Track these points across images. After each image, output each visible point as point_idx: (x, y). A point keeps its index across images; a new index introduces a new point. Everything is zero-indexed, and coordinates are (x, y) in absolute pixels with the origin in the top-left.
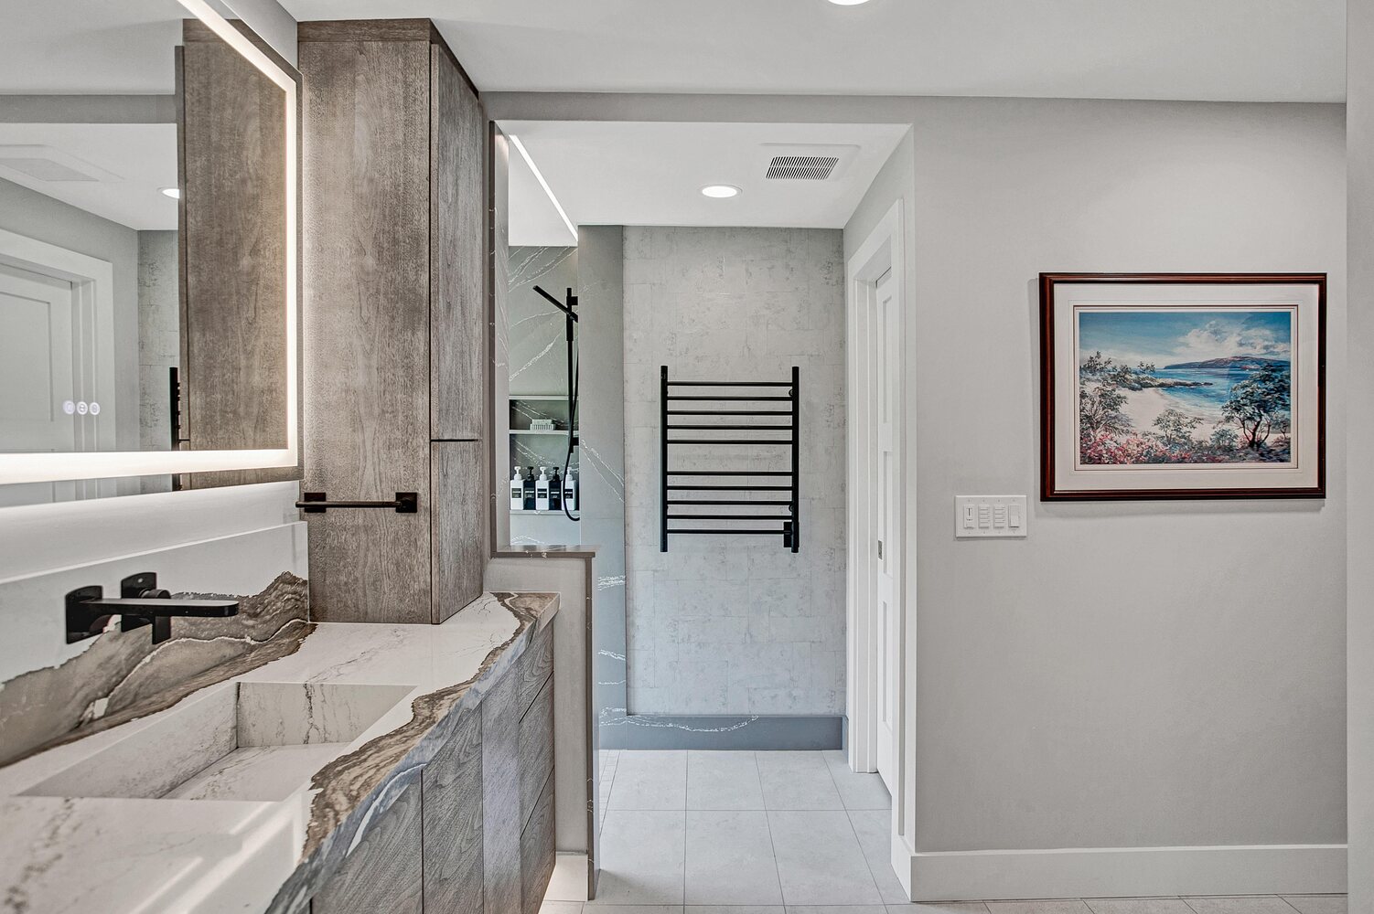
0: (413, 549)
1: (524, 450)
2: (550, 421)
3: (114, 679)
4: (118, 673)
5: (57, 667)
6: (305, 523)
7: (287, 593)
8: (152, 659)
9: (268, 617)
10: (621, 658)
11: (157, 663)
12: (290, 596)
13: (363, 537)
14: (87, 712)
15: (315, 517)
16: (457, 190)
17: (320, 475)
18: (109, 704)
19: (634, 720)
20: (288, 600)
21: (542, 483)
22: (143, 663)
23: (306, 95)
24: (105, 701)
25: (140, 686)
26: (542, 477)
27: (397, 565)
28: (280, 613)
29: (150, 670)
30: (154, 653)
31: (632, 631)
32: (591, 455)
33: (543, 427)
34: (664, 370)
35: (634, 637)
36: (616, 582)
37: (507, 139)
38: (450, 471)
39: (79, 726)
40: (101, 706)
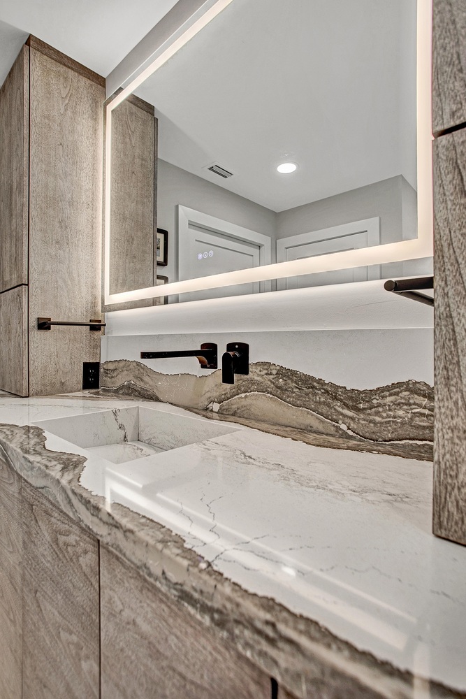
3: (223, 397)
4: (225, 394)
7: (420, 406)
8: (246, 397)
9: (378, 419)
14: (209, 406)
18: (220, 408)
22: (240, 396)
24: (219, 405)
25: (238, 409)
28: (403, 424)
29: (244, 403)
30: (248, 394)
39: (206, 410)
40: (216, 407)
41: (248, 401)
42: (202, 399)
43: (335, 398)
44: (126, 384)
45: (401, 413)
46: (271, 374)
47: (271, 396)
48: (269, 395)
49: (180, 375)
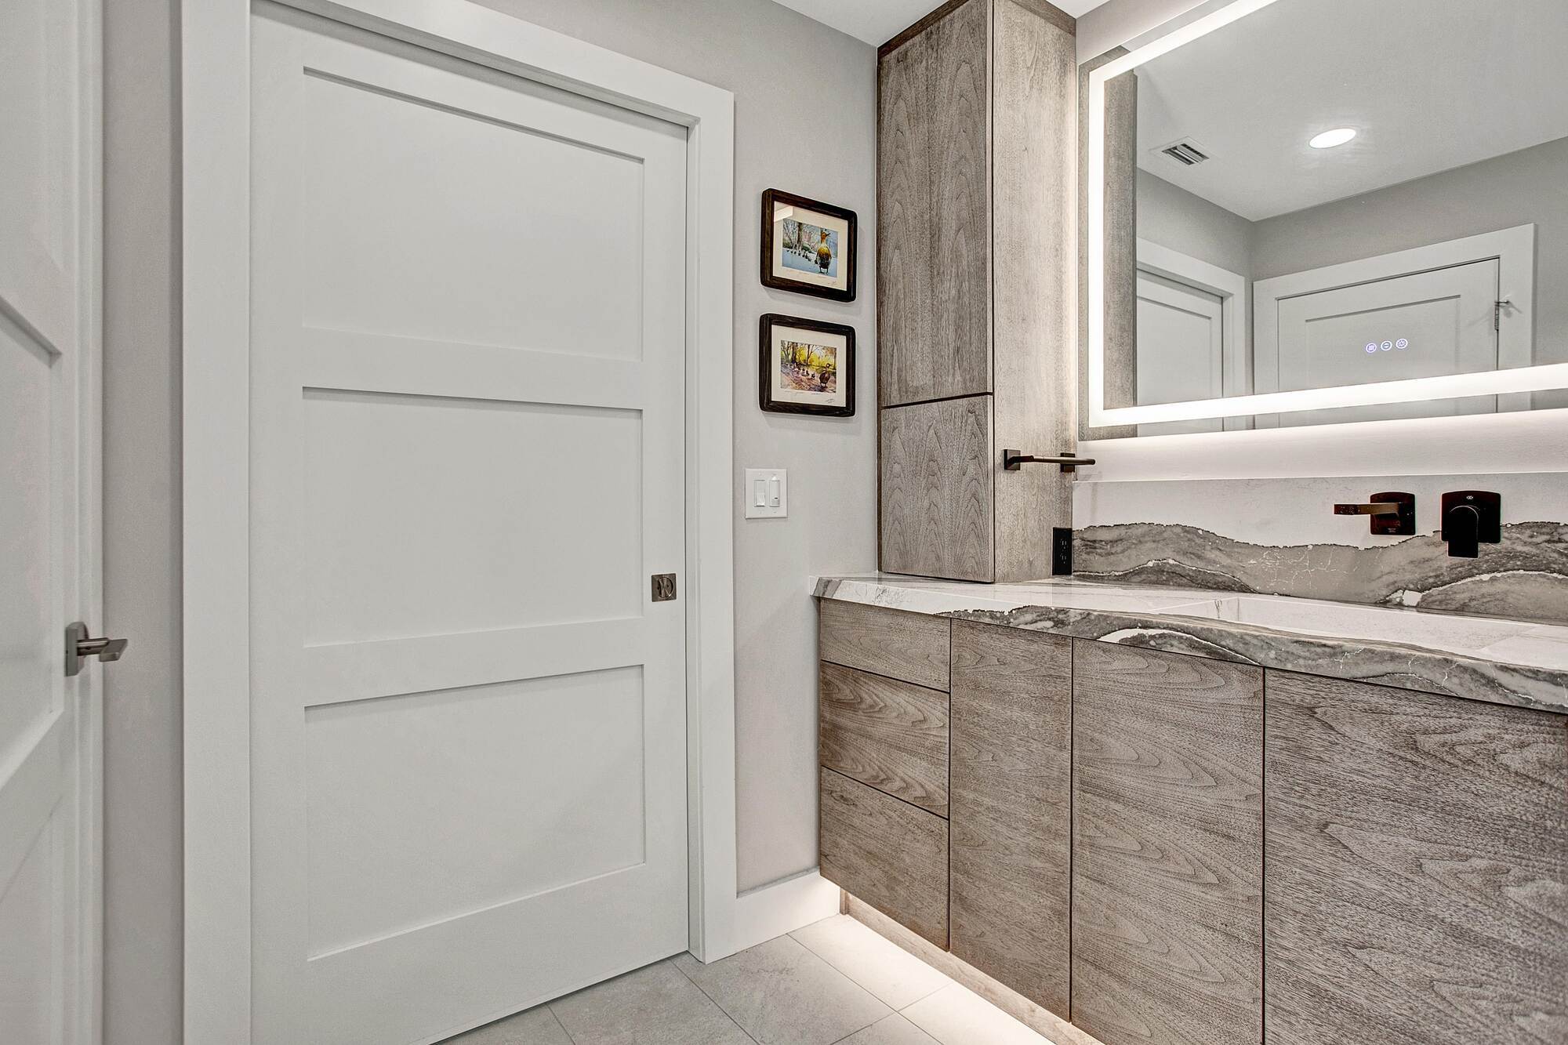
3: (1431, 580)
4: (1437, 576)
5: (1362, 548)
8: (1492, 580)
11: (1502, 586)
14: (1394, 596)
18: (1423, 599)
22: (1477, 578)
24: (1421, 594)
25: (1471, 599)
29: (1486, 589)
30: (1498, 574)
39: (1384, 603)
40: (1412, 598)
41: (1500, 587)
42: (1374, 585)
44: (1150, 564)
47: (1560, 577)
48: (1555, 575)
49: (1310, 547)
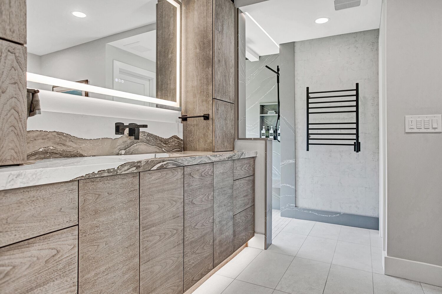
0: (208, 130)
1: (267, 121)
2: (274, 111)
3: (127, 147)
4: (128, 145)
5: (113, 139)
6: (182, 124)
8: (136, 145)
9: (170, 146)
10: (294, 187)
11: (137, 147)
12: (177, 142)
13: (196, 127)
14: (120, 152)
15: (185, 122)
16: (223, 28)
17: (186, 111)
19: (298, 209)
20: (176, 143)
21: (271, 131)
22: (134, 145)
23: (183, 8)
24: (125, 151)
25: (133, 151)
26: (272, 129)
27: (204, 135)
28: (174, 146)
29: (136, 148)
30: (137, 144)
31: (297, 179)
32: (284, 119)
33: (271, 113)
34: (308, 88)
35: (298, 181)
36: (292, 162)
37: (245, 14)
38: (219, 109)
39: (118, 154)
40: (123, 152)
42: (116, 150)
43: (162, 142)
45: (173, 143)
46: (145, 136)
48: (144, 143)
49: (101, 139)
